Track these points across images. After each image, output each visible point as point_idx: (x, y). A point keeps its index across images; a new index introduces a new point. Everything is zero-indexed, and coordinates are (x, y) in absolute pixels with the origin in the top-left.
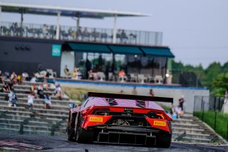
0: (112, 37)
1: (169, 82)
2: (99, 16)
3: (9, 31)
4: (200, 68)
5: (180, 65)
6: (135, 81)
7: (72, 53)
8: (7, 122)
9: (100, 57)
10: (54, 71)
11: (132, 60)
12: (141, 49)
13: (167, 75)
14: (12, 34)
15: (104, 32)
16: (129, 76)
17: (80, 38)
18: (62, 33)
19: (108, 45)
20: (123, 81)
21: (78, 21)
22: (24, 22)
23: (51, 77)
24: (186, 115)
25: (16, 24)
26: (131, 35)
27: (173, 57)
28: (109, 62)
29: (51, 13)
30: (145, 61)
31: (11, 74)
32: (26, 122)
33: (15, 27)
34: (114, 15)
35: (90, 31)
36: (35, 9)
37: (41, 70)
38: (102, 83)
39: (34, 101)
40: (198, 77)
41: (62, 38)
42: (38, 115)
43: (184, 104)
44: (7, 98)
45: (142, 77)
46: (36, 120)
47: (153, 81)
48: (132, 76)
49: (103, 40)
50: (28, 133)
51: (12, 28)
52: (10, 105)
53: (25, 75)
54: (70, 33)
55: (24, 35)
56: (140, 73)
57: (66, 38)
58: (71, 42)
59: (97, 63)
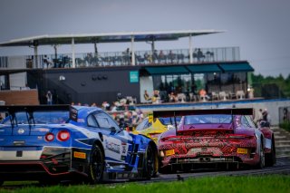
0: (189, 57)
1: (251, 96)
2: (174, 37)
3: (84, 62)
5: (260, 77)
6: (216, 99)
7: (151, 78)
9: (179, 78)
10: (133, 97)
12: (219, 66)
13: (249, 90)
14: (87, 65)
15: (180, 53)
16: (210, 95)
17: (156, 62)
18: (138, 58)
19: (185, 66)
20: (204, 101)
21: (153, 45)
22: (98, 51)
23: (132, 104)
25: (90, 55)
26: (208, 53)
27: (253, 70)
28: (188, 83)
29: (125, 39)
30: (224, 77)
33: (90, 58)
34: (188, 35)
35: (165, 53)
36: (108, 36)
38: (184, 105)
40: (280, 89)
41: (138, 63)
43: (269, 117)
45: (223, 94)
47: (234, 98)
48: (214, 94)
49: (180, 61)
51: (86, 59)
54: (146, 57)
55: (100, 65)
56: (221, 91)
57: (142, 63)
58: (149, 66)
59: (176, 85)
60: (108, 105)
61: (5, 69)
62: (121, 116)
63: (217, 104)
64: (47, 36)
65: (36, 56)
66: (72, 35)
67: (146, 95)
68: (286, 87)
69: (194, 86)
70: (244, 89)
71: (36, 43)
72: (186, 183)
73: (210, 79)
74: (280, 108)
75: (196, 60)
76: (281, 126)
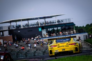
0: (56, 22)
1: (75, 32)
2: (51, 17)
4: (83, 27)
5: (77, 27)
7: (45, 29)
8: (29, 53)
9: (53, 29)
10: (40, 36)
11: (63, 28)
12: (65, 24)
14: (26, 27)
15: (53, 21)
16: (63, 33)
17: (46, 25)
18: (41, 24)
19: (55, 25)
20: (61, 35)
21: (45, 20)
22: (29, 23)
24: (82, 42)
26: (61, 21)
27: (75, 25)
28: (56, 30)
29: (36, 19)
30: (67, 28)
32: (35, 52)
33: (27, 25)
34: (55, 16)
35: (49, 22)
36: (32, 18)
38: (55, 37)
39: (36, 46)
40: (83, 30)
42: (38, 50)
43: (81, 38)
44: (28, 46)
45: (67, 32)
46: (38, 51)
47: (70, 33)
48: (64, 33)
49: (53, 24)
50: (36, 55)
51: (26, 25)
52: (29, 48)
53: (32, 38)
54: (43, 24)
55: (30, 27)
56: (66, 32)
57: (42, 25)
58: (44, 26)
59: (53, 31)
60: (33, 38)
61: (2, 30)
62: (37, 41)
63: (65, 36)
64: (14, 20)
65: (11, 26)
66: (21, 19)
67: (44, 35)
68: (85, 29)
69: (58, 31)
70: (73, 30)
71: (11, 22)
72: (58, 60)
74: (84, 36)
75: (58, 23)
76: (85, 41)
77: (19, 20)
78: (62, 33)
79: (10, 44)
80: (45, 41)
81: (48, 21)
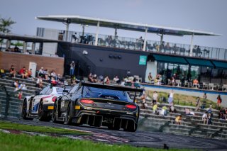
0: (189, 51)
2: (180, 34)
3: (105, 42)
6: (206, 88)
7: (156, 63)
9: (178, 67)
10: (140, 77)
11: (204, 70)
12: (212, 62)
14: (107, 45)
15: (182, 47)
16: (201, 84)
17: (163, 51)
18: (148, 45)
19: (185, 58)
20: (196, 88)
21: (162, 37)
23: (138, 82)
25: (111, 37)
26: (205, 50)
28: (185, 72)
29: (140, 29)
30: (215, 72)
31: (105, 77)
33: (109, 39)
35: (171, 45)
36: (127, 25)
37: (129, 76)
38: (179, 89)
41: (148, 50)
45: (212, 85)
47: (221, 89)
48: (204, 84)
49: (182, 54)
51: (107, 40)
55: (117, 46)
56: (210, 82)
57: (151, 50)
58: (156, 54)
59: (175, 72)
60: (118, 79)
61: (41, 38)
64: (79, 17)
65: (67, 31)
66: (98, 19)
67: (150, 77)
71: (69, 21)
73: (203, 72)
75: (194, 55)
77: (93, 23)
78: (199, 83)
79: (53, 80)
80: (148, 96)
81: (168, 43)
